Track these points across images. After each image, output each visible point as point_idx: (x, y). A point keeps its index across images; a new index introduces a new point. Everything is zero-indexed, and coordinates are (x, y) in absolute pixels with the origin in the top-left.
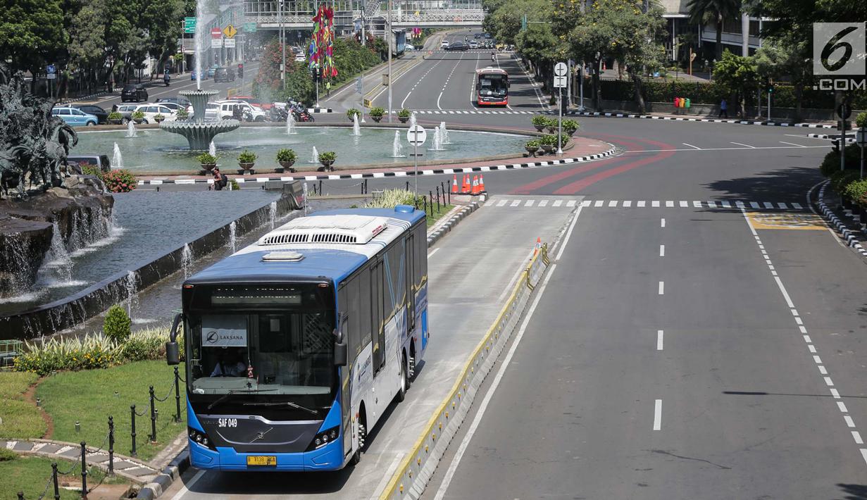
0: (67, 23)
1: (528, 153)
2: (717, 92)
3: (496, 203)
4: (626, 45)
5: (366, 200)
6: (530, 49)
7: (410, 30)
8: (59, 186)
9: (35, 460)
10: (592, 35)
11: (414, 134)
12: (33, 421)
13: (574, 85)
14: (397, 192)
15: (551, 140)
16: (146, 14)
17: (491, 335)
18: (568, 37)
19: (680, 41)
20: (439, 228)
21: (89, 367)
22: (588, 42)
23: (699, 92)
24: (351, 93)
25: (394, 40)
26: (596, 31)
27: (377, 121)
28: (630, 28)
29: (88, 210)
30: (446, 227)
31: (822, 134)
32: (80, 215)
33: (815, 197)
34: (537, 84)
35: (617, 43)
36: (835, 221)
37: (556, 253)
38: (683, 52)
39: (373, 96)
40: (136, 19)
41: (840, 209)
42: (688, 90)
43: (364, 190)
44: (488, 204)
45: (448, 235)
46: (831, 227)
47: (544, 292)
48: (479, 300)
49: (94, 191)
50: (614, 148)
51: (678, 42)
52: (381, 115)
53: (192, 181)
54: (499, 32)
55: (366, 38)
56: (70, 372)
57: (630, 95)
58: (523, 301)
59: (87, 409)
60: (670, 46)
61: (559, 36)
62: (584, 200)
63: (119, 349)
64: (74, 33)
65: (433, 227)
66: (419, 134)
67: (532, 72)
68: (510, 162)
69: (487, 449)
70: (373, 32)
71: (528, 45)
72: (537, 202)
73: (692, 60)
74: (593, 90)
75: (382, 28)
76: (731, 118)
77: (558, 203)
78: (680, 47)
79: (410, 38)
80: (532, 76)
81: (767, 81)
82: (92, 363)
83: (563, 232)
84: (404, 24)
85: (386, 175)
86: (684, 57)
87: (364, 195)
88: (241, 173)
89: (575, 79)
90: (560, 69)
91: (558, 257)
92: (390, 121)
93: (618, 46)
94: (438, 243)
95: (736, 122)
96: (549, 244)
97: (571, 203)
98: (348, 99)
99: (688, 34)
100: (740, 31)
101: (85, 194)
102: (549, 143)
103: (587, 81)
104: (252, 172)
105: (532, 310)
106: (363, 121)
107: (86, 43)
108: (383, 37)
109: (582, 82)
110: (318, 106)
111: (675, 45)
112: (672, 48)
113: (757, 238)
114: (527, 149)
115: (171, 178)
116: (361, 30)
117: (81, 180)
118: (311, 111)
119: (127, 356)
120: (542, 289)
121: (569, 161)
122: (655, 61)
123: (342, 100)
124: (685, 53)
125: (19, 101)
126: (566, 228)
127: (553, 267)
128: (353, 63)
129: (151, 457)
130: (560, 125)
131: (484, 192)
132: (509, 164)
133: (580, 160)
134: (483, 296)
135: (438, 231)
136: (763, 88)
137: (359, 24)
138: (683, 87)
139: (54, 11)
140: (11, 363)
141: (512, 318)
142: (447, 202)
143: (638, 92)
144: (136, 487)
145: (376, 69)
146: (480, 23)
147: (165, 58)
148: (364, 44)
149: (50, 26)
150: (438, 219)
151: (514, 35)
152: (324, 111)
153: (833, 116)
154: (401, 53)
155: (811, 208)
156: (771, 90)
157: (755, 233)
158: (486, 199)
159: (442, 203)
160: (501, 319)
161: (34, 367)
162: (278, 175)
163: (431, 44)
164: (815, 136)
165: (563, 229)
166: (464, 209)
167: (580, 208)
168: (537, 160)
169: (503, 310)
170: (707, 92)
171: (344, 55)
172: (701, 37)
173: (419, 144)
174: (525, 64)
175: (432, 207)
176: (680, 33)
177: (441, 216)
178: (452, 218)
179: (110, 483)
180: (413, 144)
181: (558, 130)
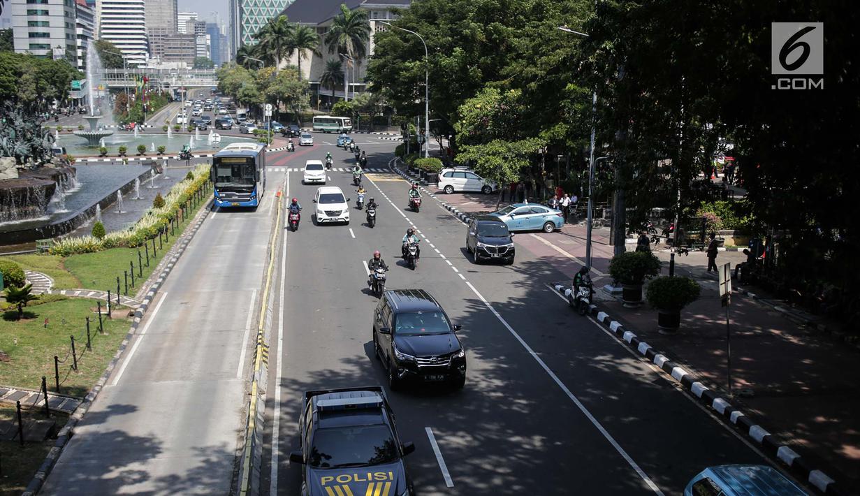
0: (16, 82)
4: (293, 96)
7: (180, 89)
8: (50, 162)
9: (76, 299)
10: (276, 91)
12: (69, 280)
15: (264, 140)
16: (55, 78)
18: (264, 92)
21: (87, 252)
22: (274, 95)
24: (159, 118)
25: (174, 93)
26: (278, 90)
27: (177, 131)
28: (294, 88)
29: (65, 174)
32: (62, 177)
33: (393, 167)
35: (288, 95)
36: (407, 177)
39: (170, 120)
40: (50, 81)
41: (408, 171)
46: (406, 180)
49: (66, 165)
53: (96, 160)
55: (161, 92)
56: (78, 255)
59: (95, 273)
61: (260, 92)
62: (288, 168)
63: (101, 243)
64: (20, 87)
69: (294, 287)
70: (164, 89)
73: (319, 103)
77: (277, 170)
82: (89, 250)
83: (285, 183)
84: (177, 85)
88: (120, 156)
90: (269, 107)
91: (288, 195)
97: (283, 170)
98: (158, 121)
101: (62, 167)
102: (264, 142)
104: (125, 156)
107: (26, 92)
108: (169, 92)
110: (146, 124)
113: (375, 185)
115: (86, 159)
116: (158, 88)
117: (59, 160)
118: (143, 126)
119: (105, 246)
121: (273, 150)
123: (155, 121)
125: (21, 120)
126: (285, 181)
127: (288, 199)
128: (157, 104)
129: (134, 296)
130: (268, 133)
133: (279, 149)
139: (9, 76)
140: (47, 251)
143: (297, 118)
144: (132, 311)
147: (64, 101)
148: (160, 95)
149: (8, 84)
152: (149, 126)
155: (393, 171)
157: (373, 183)
161: (59, 253)
162: (138, 157)
167: (288, 172)
179: (119, 309)
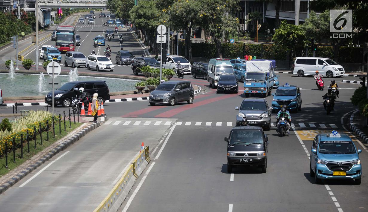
1: (137, 91)
2: (276, 51)
3: (113, 123)
4: (211, 17)
5: (16, 117)
6: (141, 20)
7: (53, 10)
10: (185, 8)
11: (52, 68)
13: (172, 46)
14: (40, 112)
15: (154, 82)
17: (105, 204)
18: (168, 11)
19: (250, 18)
20: (70, 138)
22: (182, 14)
23: (263, 51)
24: (9, 51)
25: (42, 16)
26: (188, 6)
27: (28, 69)
28: (213, 4)
30: (76, 137)
31: (353, 80)
33: (347, 121)
34: (145, 47)
35: (204, 15)
36: (362, 135)
37: (155, 155)
38: (251, 25)
39: (25, 54)
42: (255, 50)
43: (15, 111)
44: (107, 123)
45: (76, 143)
46: (359, 139)
47: (146, 180)
48: (97, 184)
50: (200, 89)
51: (248, 18)
52: (30, 65)
54: (118, 9)
55: (21, 14)
57: (212, 53)
58: (130, 185)
60: (242, 22)
61: (161, 9)
62: (177, 121)
65: (65, 137)
66: (55, 68)
67: (142, 40)
68: (124, 97)
70: (26, 9)
71: (139, 16)
72: (143, 122)
73: (258, 29)
74: (186, 50)
75: (33, 6)
76: (286, 70)
77: (158, 123)
78: (250, 22)
79: (54, 16)
80: (142, 42)
81: (313, 43)
83: (161, 141)
84: (49, 4)
85: (32, 104)
86: (253, 29)
87: (15, 114)
89: (173, 42)
90: (161, 30)
91: (157, 157)
92: (37, 69)
93: (205, 17)
94: (69, 148)
95: (289, 73)
96: (150, 149)
97: (168, 123)
98: (6, 55)
99: (256, 12)
100: (293, 9)
102: (153, 84)
103: (181, 44)
105: (136, 191)
106: (17, 69)
108: (33, 14)
109: (178, 44)
111: (246, 20)
112: (244, 23)
113: (304, 146)
114: (137, 87)
116: (17, 7)
120: (145, 177)
122: (231, 28)
124: (253, 26)
126: (163, 139)
127: (153, 163)
128: (11, 31)
130: (161, 72)
131: (104, 115)
132: (123, 98)
134: (100, 181)
135: (69, 140)
136: (309, 48)
137: (16, 3)
138: (251, 47)
141: (121, 195)
142: (76, 121)
143: (219, 51)
145: (28, 36)
146: (105, 5)
148: (19, 18)
150: (70, 132)
151: (129, 10)
153: (361, 67)
154: (48, 26)
155: (344, 127)
156: (315, 49)
157: (302, 143)
158: (106, 120)
159: (72, 121)
160: (112, 195)
163: (69, 22)
164: (347, 82)
165: (161, 139)
166: (89, 126)
167: (174, 127)
168: (144, 96)
169: (115, 188)
170: (268, 51)
171: (4, 25)
172: (265, 15)
173: (56, 76)
174: (138, 35)
175: (65, 123)
176: (250, 12)
177: (72, 130)
178: (80, 131)
180: (51, 75)
181: (159, 76)
